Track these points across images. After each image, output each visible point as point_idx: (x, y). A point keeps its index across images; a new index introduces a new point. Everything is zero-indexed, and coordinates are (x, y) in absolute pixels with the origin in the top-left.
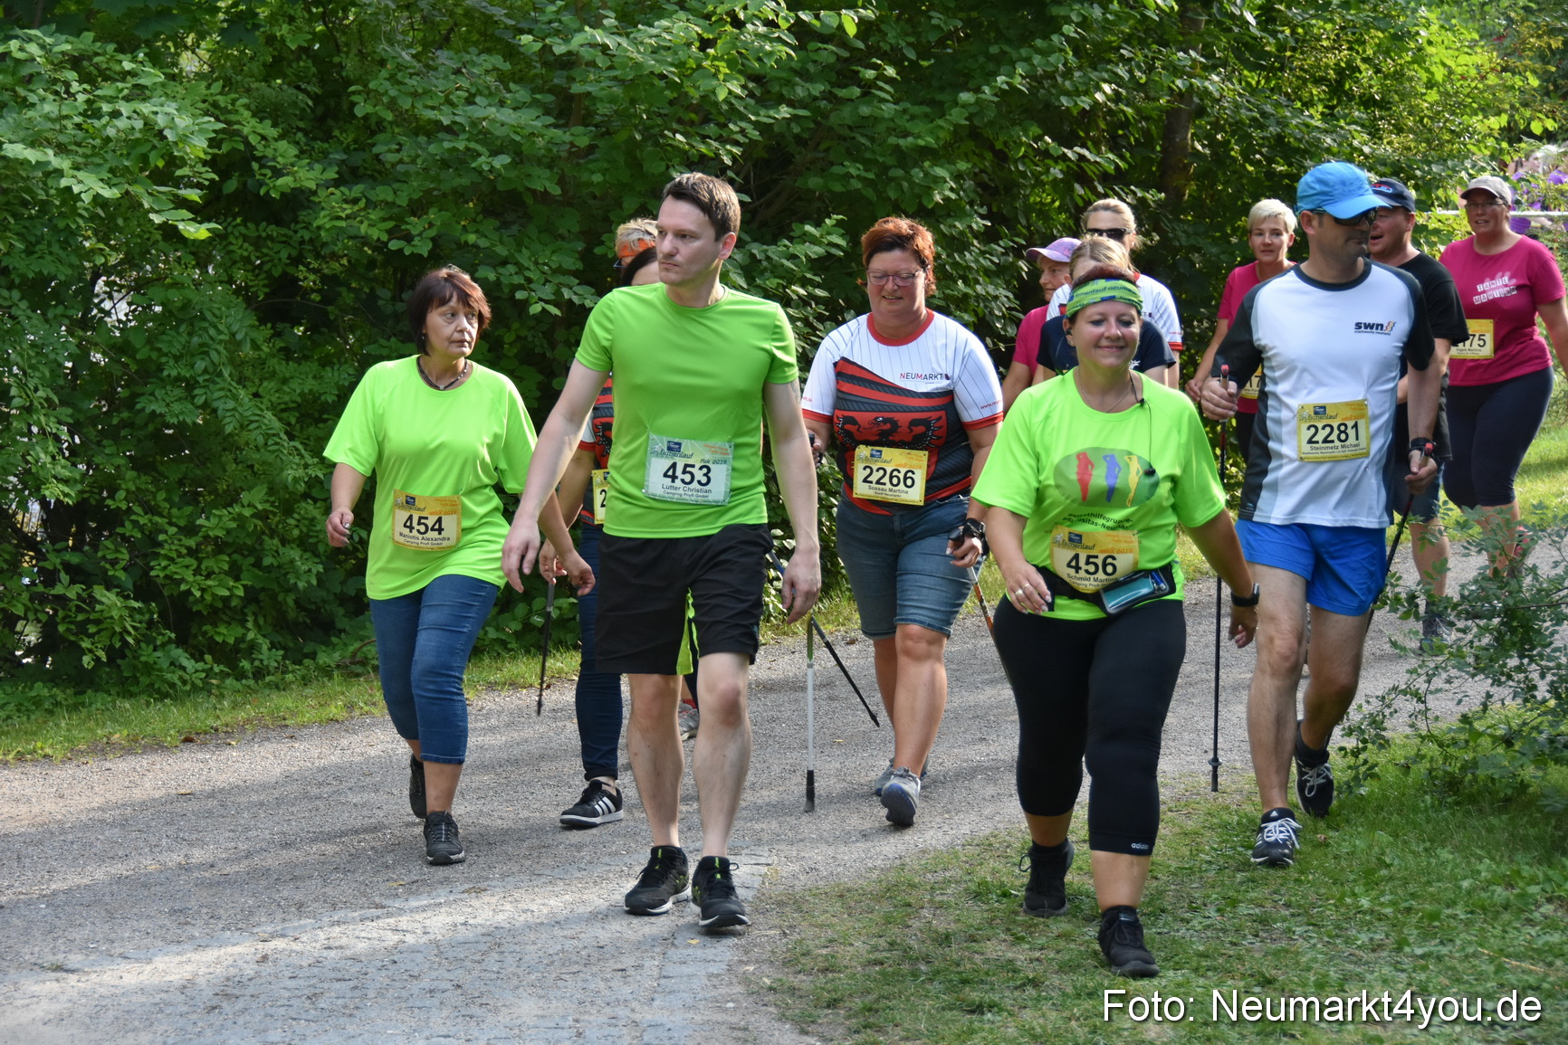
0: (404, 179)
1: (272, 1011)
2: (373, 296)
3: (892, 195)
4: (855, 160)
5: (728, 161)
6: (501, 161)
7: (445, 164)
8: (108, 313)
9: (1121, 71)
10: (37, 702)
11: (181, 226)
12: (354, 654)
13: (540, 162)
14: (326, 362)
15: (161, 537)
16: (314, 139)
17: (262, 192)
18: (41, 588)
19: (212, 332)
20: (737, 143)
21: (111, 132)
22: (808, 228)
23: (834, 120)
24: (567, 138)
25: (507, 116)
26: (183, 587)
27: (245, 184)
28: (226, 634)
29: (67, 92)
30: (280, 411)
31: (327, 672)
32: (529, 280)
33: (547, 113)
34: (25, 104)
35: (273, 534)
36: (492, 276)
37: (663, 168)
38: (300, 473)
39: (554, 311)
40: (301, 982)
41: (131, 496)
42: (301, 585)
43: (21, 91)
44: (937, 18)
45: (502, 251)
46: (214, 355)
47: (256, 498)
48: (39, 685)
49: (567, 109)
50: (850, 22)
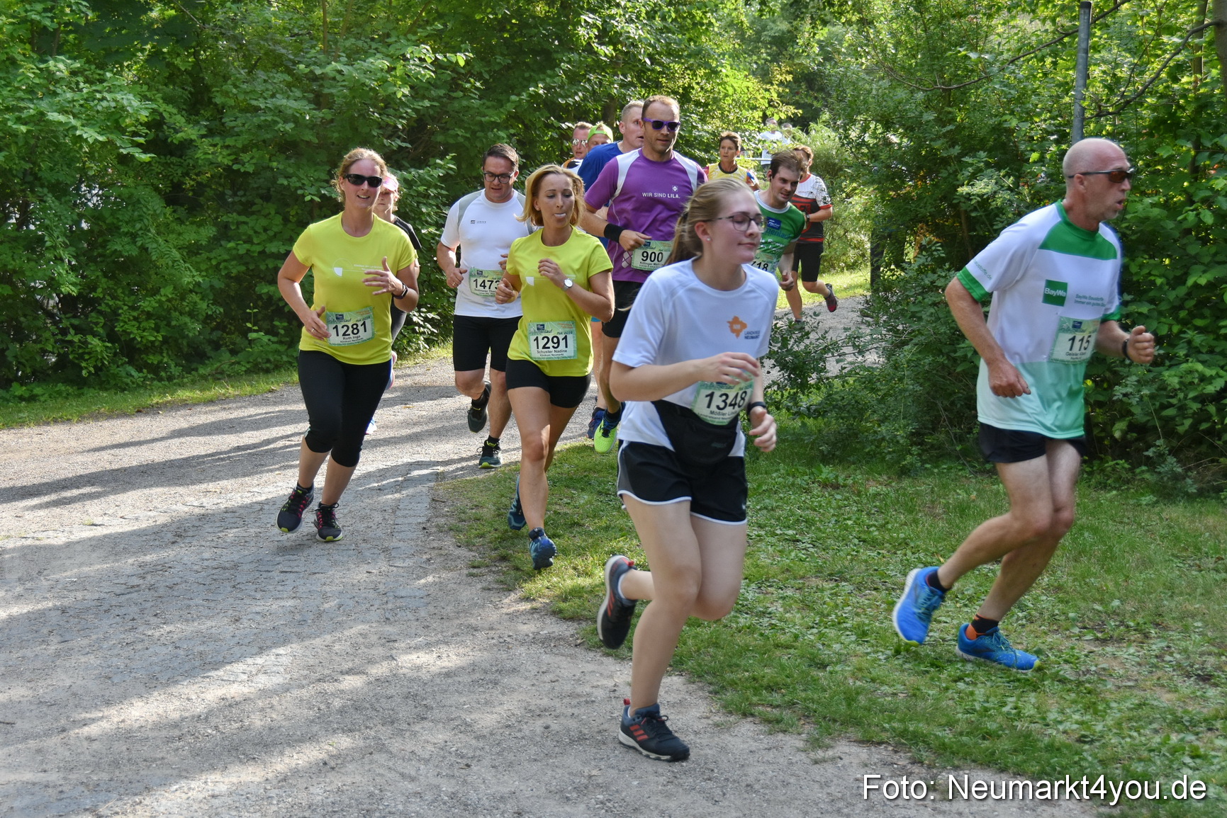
0: (238, 135)
1: (203, 543)
2: (223, 194)
3: (479, 145)
4: (460, 127)
5: (400, 127)
6: (289, 127)
7: (259, 127)
8: (89, 200)
9: (587, 86)
10: (59, 393)
11: (137, 155)
12: (217, 369)
13: (307, 126)
14: (200, 225)
15: (120, 311)
16: (191, 114)
17: (169, 140)
18: (59, 337)
19: (145, 209)
20: (403, 118)
21: (99, 108)
22: (438, 161)
23: (449, 108)
24: (321, 115)
25: (293, 104)
26: (132, 336)
27: (157, 135)
28: (153, 359)
29: (77, 87)
30: (179, 249)
31: (204, 378)
32: (303, 184)
33: (310, 102)
34: (55, 94)
35: (176, 309)
36: (286, 183)
37: (368, 130)
38: (190, 280)
39: (317, 199)
40: (217, 530)
41: (104, 289)
42: (191, 335)
43: (51, 88)
44: (499, 59)
45: (290, 170)
46: (146, 221)
47: (167, 291)
48: (60, 385)
49: (319, 101)
50: (461, 59)
